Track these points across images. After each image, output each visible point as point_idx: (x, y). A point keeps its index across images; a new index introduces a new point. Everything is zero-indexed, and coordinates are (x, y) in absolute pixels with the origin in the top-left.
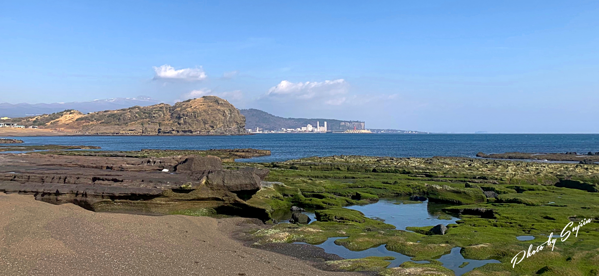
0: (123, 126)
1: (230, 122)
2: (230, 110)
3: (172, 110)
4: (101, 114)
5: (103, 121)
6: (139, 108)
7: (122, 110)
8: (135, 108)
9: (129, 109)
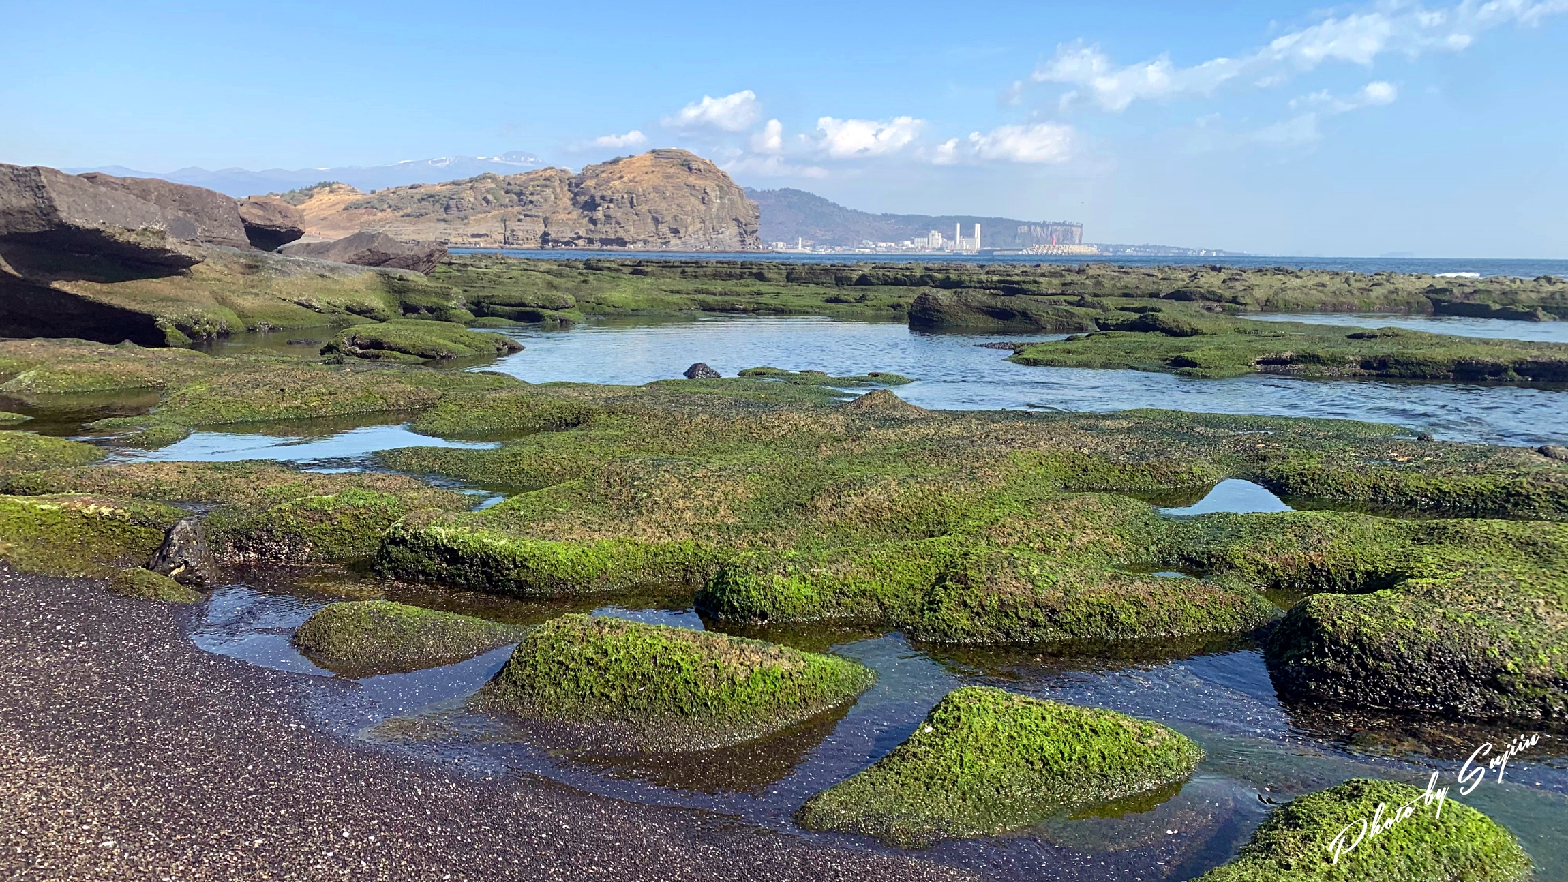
0: (458, 224)
1: (721, 220)
2: (721, 188)
3: (575, 186)
4: (403, 193)
5: (409, 211)
6: (493, 179)
7: (453, 183)
8: (484, 177)
9: (471, 181)
